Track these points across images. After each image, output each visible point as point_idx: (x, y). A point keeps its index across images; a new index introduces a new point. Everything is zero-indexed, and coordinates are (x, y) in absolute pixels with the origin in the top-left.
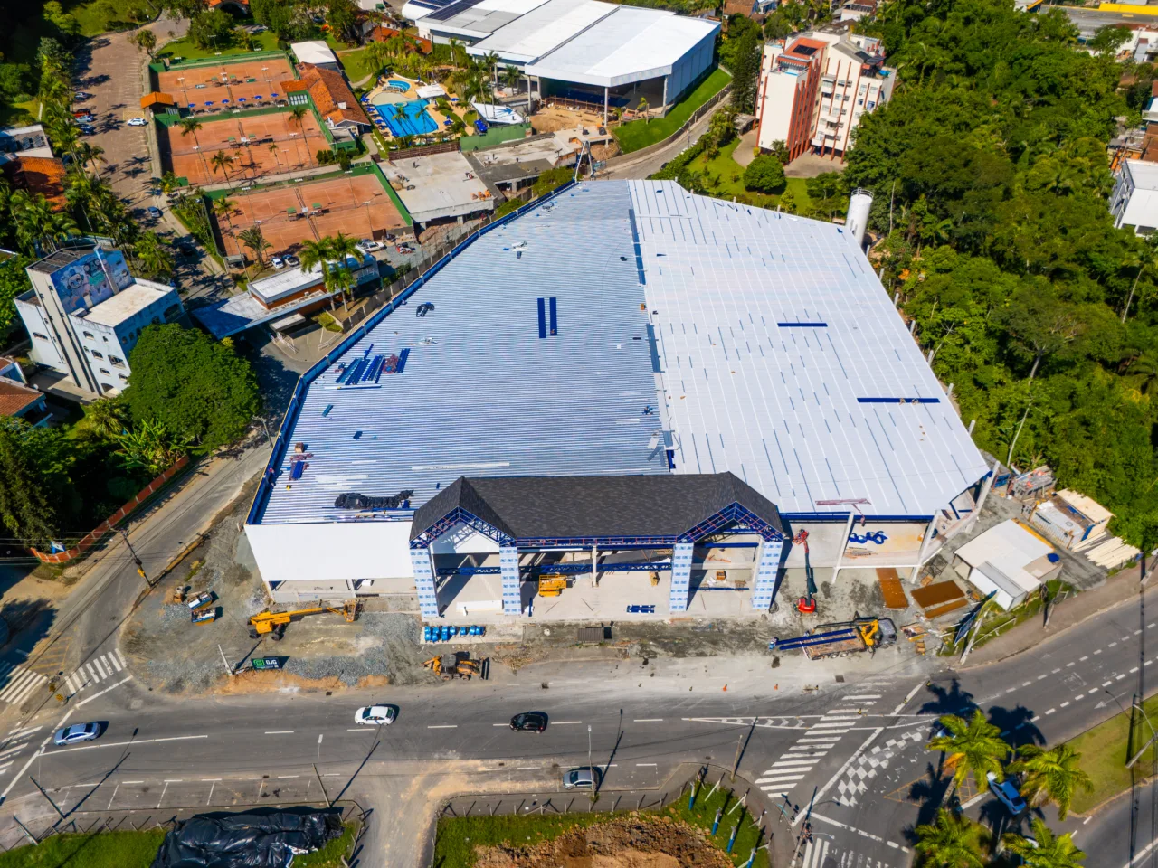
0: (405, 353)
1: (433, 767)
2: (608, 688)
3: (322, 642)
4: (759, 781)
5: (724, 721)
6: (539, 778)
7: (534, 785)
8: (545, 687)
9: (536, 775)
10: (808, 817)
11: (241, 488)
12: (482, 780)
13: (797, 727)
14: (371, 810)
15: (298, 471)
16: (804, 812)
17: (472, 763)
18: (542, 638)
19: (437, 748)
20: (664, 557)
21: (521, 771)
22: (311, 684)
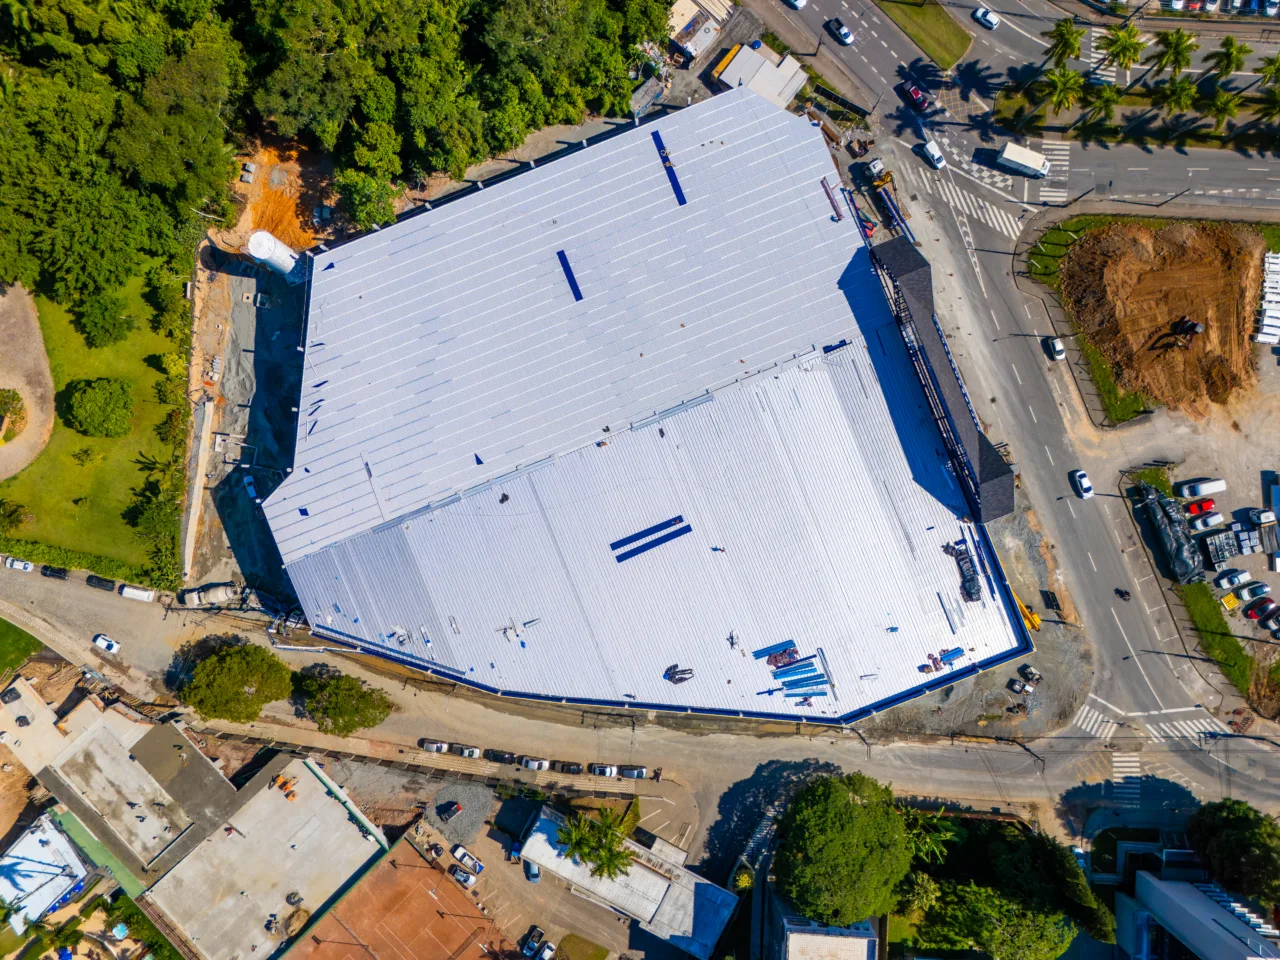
0: (758, 655)
1: (1079, 448)
2: (979, 356)
4: (1014, 237)
5: (977, 270)
6: (1062, 376)
7: (1068, 378)
8: (993, 400)
9: (1061, 379)
10: (1028, 203)
12: (1076, 412)
13: (965, 220)
14: (1120, 471)
15: (949, 655)
16: (1026, 206)
17: (1067, 425)
19: (1065, 452)
21: (1061, 391)
22: (1050, 564)
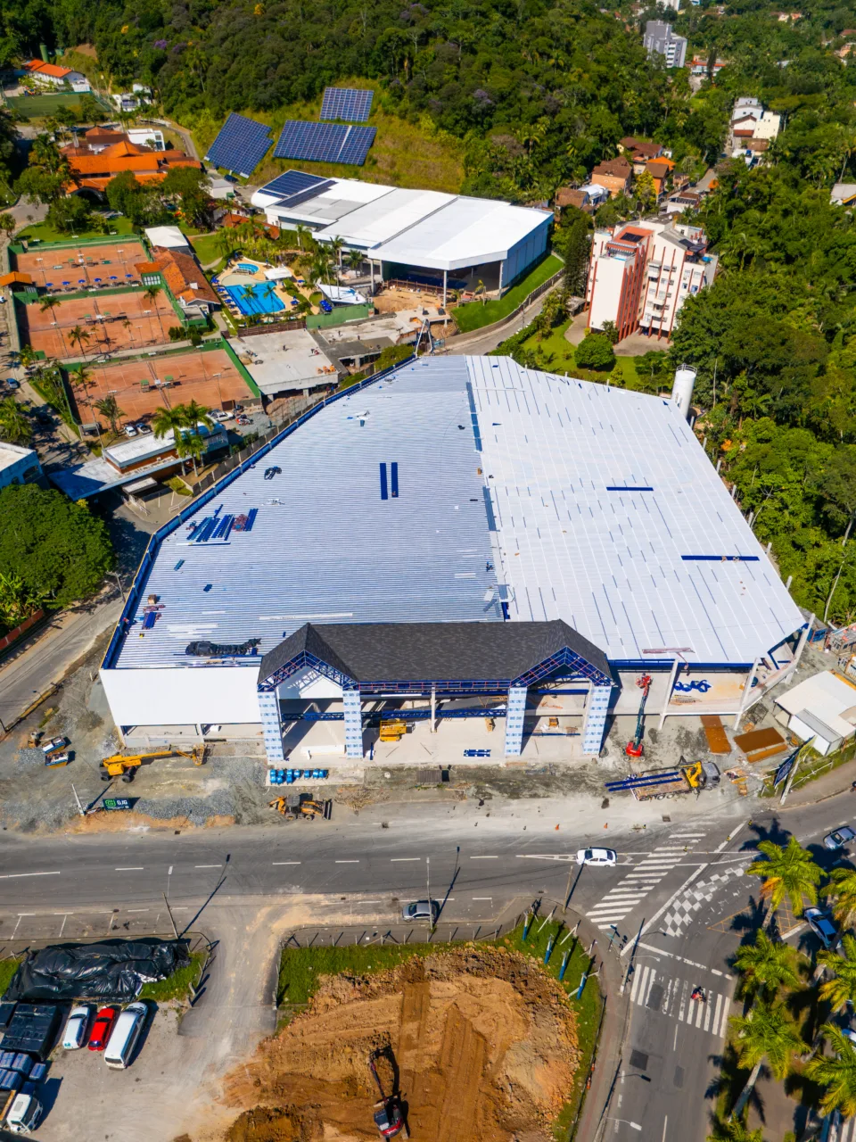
0: (253, 513)
1: (279, 900)
2: (445, 827)
3: (171, 784)
4: (589, 914)
5: (556, 857)
6: (380, 912)
7: (374, 918)
8: (385, 826)
9: (377, 909)
10: (636, 946)
11: (93, 641)
12: (324, 914)
13: (625, 864)
14: (218, 942)
15: (150, 621)
16: (631, 943)
17: (314, 897)
18: (383, 781)
19: (281, 883)
20: (499, 704)
21: (362, 905)
22: (159, 823)
